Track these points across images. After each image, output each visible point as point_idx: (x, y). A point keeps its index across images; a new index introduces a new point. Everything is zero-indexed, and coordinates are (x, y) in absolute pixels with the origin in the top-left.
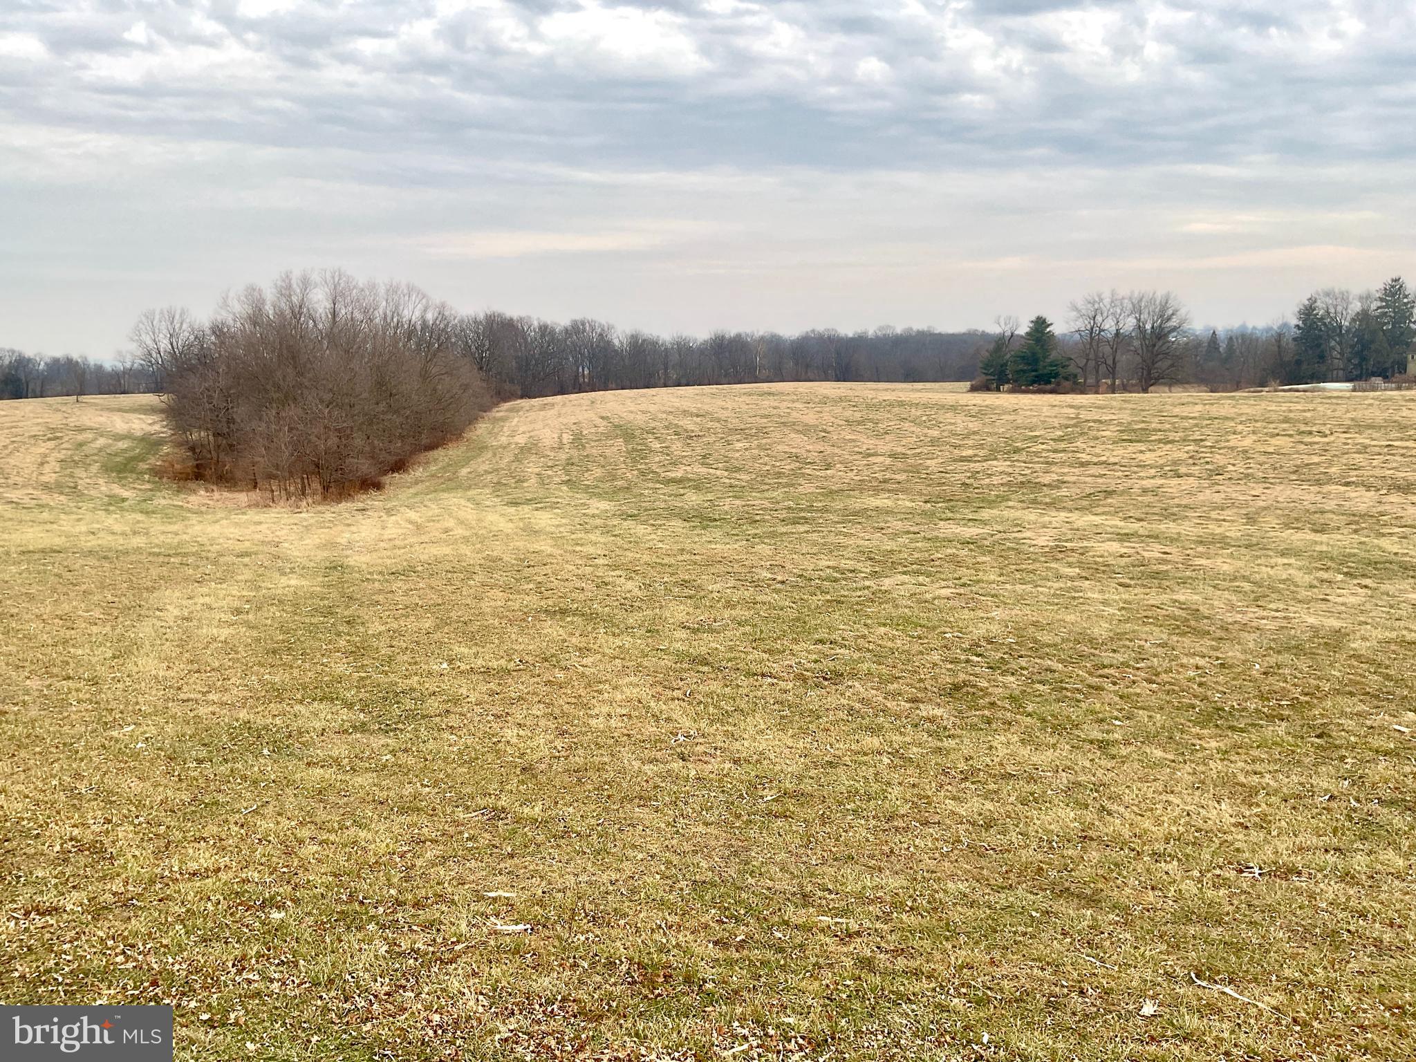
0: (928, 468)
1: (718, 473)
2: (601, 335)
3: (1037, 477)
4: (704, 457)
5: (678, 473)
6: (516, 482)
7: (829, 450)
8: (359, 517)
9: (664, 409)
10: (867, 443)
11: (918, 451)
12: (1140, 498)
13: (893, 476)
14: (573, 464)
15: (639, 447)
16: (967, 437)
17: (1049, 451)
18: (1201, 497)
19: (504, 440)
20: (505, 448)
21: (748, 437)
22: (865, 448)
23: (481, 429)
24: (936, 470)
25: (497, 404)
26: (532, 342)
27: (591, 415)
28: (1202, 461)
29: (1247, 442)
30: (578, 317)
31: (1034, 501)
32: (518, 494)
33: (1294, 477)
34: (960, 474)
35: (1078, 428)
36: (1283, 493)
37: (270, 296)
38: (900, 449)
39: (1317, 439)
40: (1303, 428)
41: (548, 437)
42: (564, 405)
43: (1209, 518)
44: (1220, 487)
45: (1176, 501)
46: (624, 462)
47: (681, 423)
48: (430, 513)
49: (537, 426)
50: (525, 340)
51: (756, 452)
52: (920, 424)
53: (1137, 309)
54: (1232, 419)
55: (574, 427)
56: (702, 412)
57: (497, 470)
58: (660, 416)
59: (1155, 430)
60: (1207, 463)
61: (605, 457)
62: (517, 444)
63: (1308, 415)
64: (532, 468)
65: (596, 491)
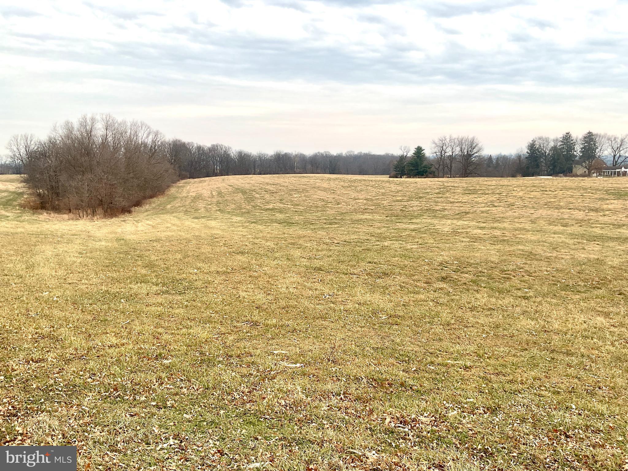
0: (383, 204)
1: (289, 206)
2: (225, 151)
3: (433, 207)
4: (281, 200)
5: (271, 206)
6: (195, 210)
7: (337, 197)
8: (123, 223)
9: (257, 182)
10: (353, 195)
11: (378, 198)
12: (481, 215)
13: (369, 207)
14: (220, 203)
15: (250, 197)
16: (398, 192)
17: (435, 198)
18: (508, 214)
19: (185, 195)
20: (186, 197)
21: (299, 192)
22: (353, 196)
23: (173, 190)
24: (387, 205)
25: (179, 180)
26: (194, 154)
27: (224, 184)
28: (503, 201)
29: (521, 194)
30: (215, 143)
31: (435, 216)
32: (197, 215)
33: (546, 207)
34: (398, 207)
35: (445, 190)
36: (543, 212)
37: (76, 125)
38: (369, 197)
39: (550, 193)
40: (542, 189)
41: (206, 193)
42: (210, 181)
43: (514, 222)
44: (515, 211)
45: (498, 215)
46: (244, 202)
47: (266, 188)
48: (158, 222)
49: (199, 189)
50: (191, 153)
51: (304, 198)
52: (375, 188)
53: (461, 143)
54: (511, 186)
55: (217, 189)
56: (275, 183)
57: (185, 206)
58: (256, 185)
59: (478, 190)
60: (506, 202)
61: (235, 201)
62: (191, 196)
63: (543, 184)
64: (201, 205)
65: (234, 213)
